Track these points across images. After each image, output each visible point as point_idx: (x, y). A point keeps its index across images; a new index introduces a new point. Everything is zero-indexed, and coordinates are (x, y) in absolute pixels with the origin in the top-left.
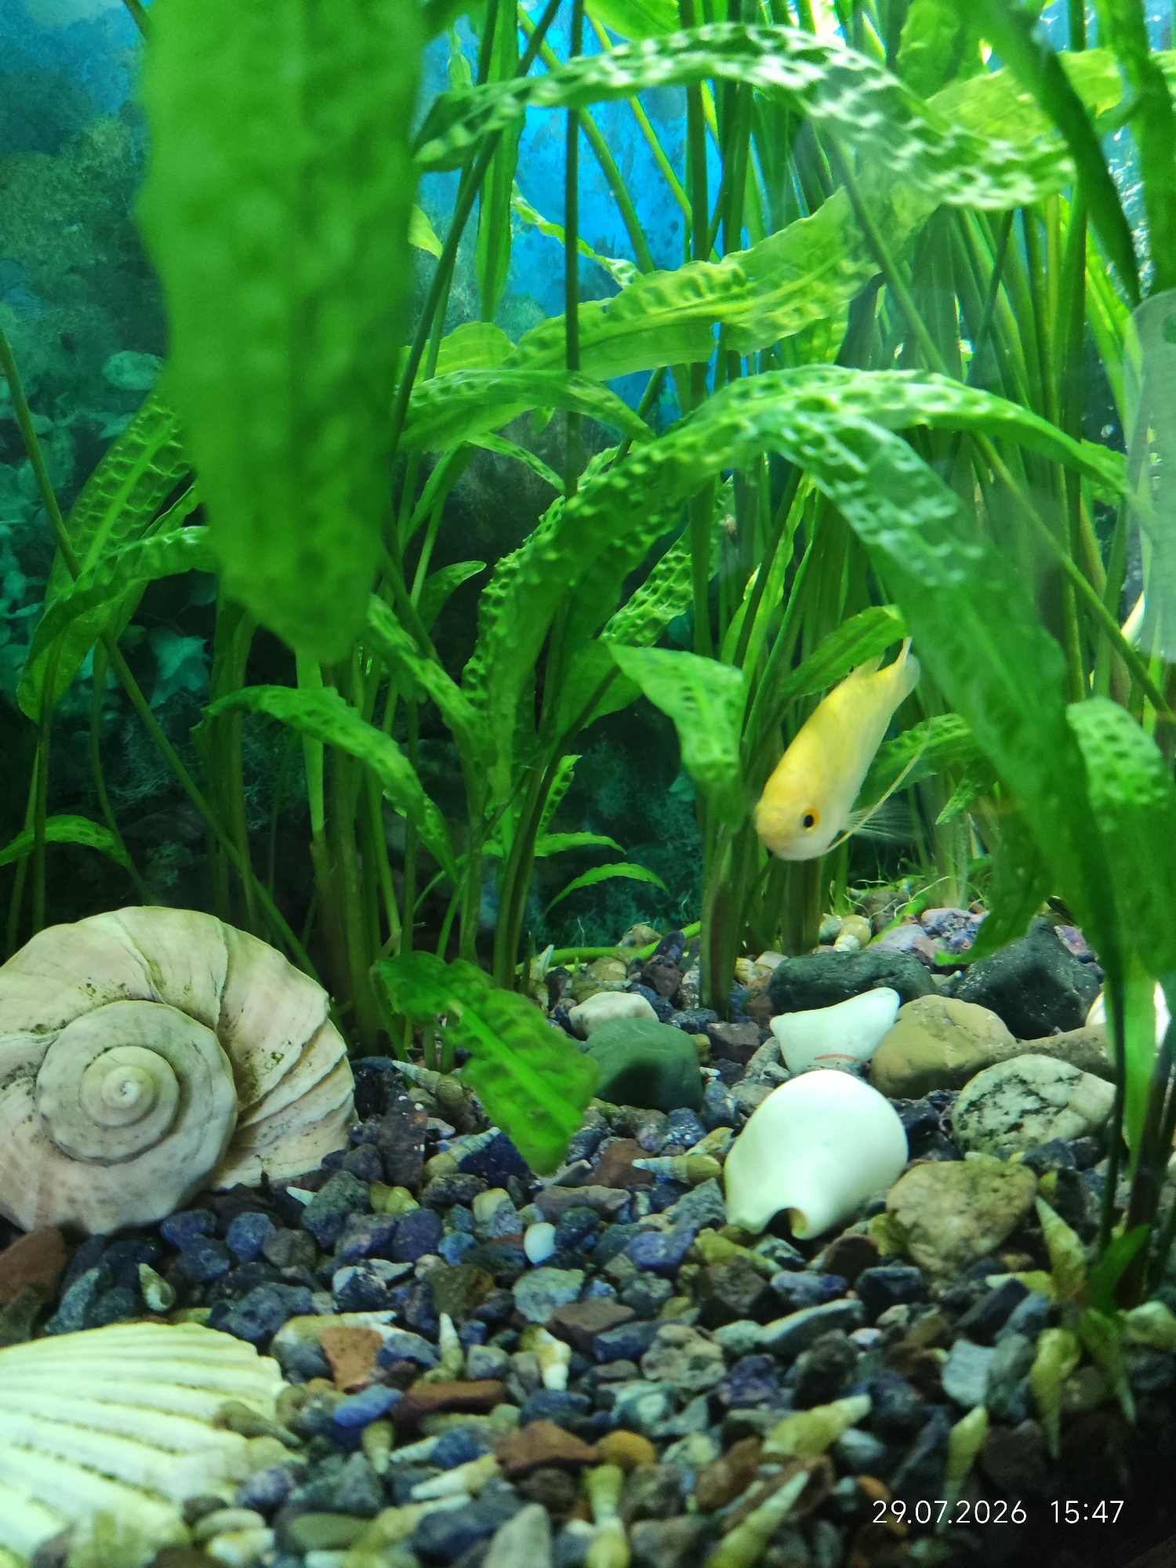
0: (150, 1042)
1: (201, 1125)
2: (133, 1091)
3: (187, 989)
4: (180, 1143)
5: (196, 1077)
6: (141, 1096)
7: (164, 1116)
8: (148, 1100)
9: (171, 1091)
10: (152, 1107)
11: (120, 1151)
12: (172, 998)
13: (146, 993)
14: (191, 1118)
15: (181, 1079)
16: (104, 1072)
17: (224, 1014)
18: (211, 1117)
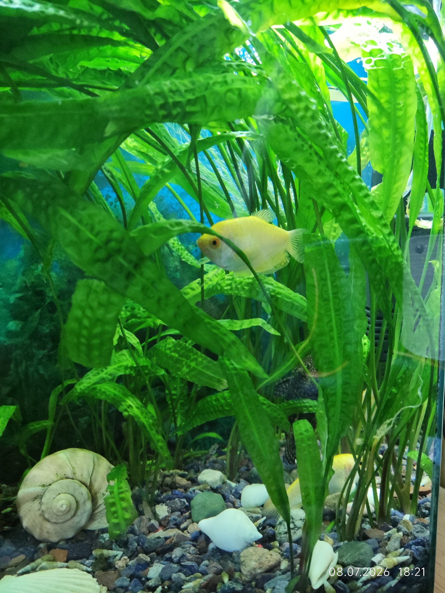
0: (70, 492)
1: (82, 515)
2: (65, 507)
3: (82, 475)
4: (76, 519)
5: (81, 502)
6: (67, 508)
7: (72, 512)
8: (68, 509)
9: (74, 505)
10: (69, 511)
11: (61, 521)
12: (77, 478)
13: (71, 477)
14: (79, 512)
15: (77, 502)
16: (58, 501)
17: (91, 482)
18: (85, 512)
